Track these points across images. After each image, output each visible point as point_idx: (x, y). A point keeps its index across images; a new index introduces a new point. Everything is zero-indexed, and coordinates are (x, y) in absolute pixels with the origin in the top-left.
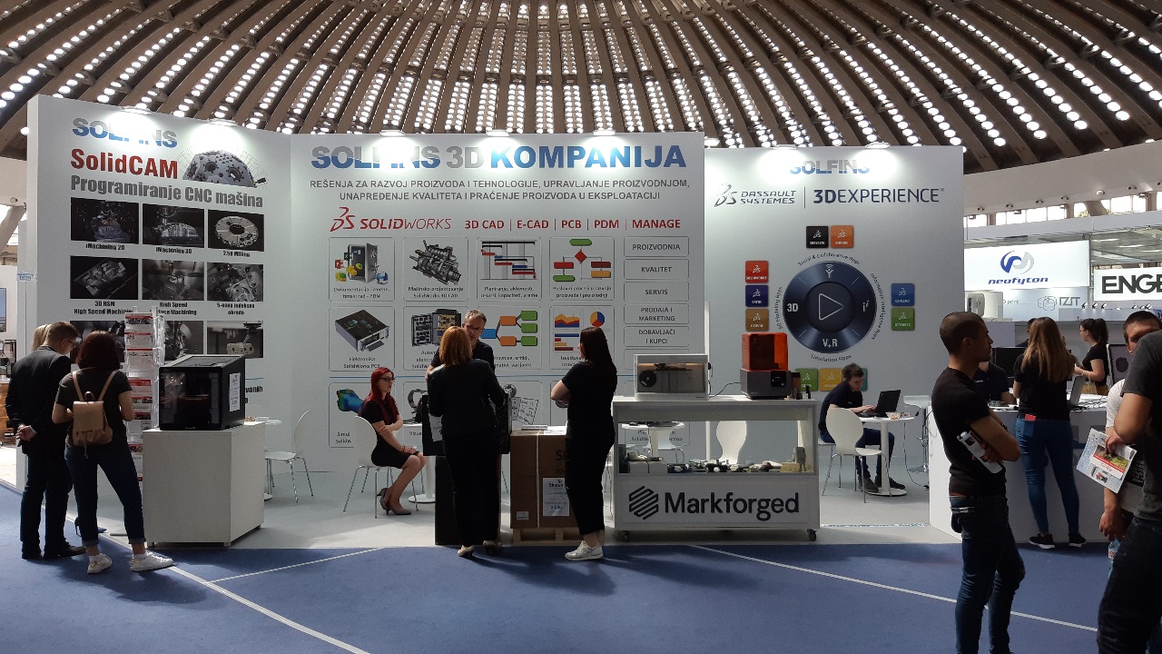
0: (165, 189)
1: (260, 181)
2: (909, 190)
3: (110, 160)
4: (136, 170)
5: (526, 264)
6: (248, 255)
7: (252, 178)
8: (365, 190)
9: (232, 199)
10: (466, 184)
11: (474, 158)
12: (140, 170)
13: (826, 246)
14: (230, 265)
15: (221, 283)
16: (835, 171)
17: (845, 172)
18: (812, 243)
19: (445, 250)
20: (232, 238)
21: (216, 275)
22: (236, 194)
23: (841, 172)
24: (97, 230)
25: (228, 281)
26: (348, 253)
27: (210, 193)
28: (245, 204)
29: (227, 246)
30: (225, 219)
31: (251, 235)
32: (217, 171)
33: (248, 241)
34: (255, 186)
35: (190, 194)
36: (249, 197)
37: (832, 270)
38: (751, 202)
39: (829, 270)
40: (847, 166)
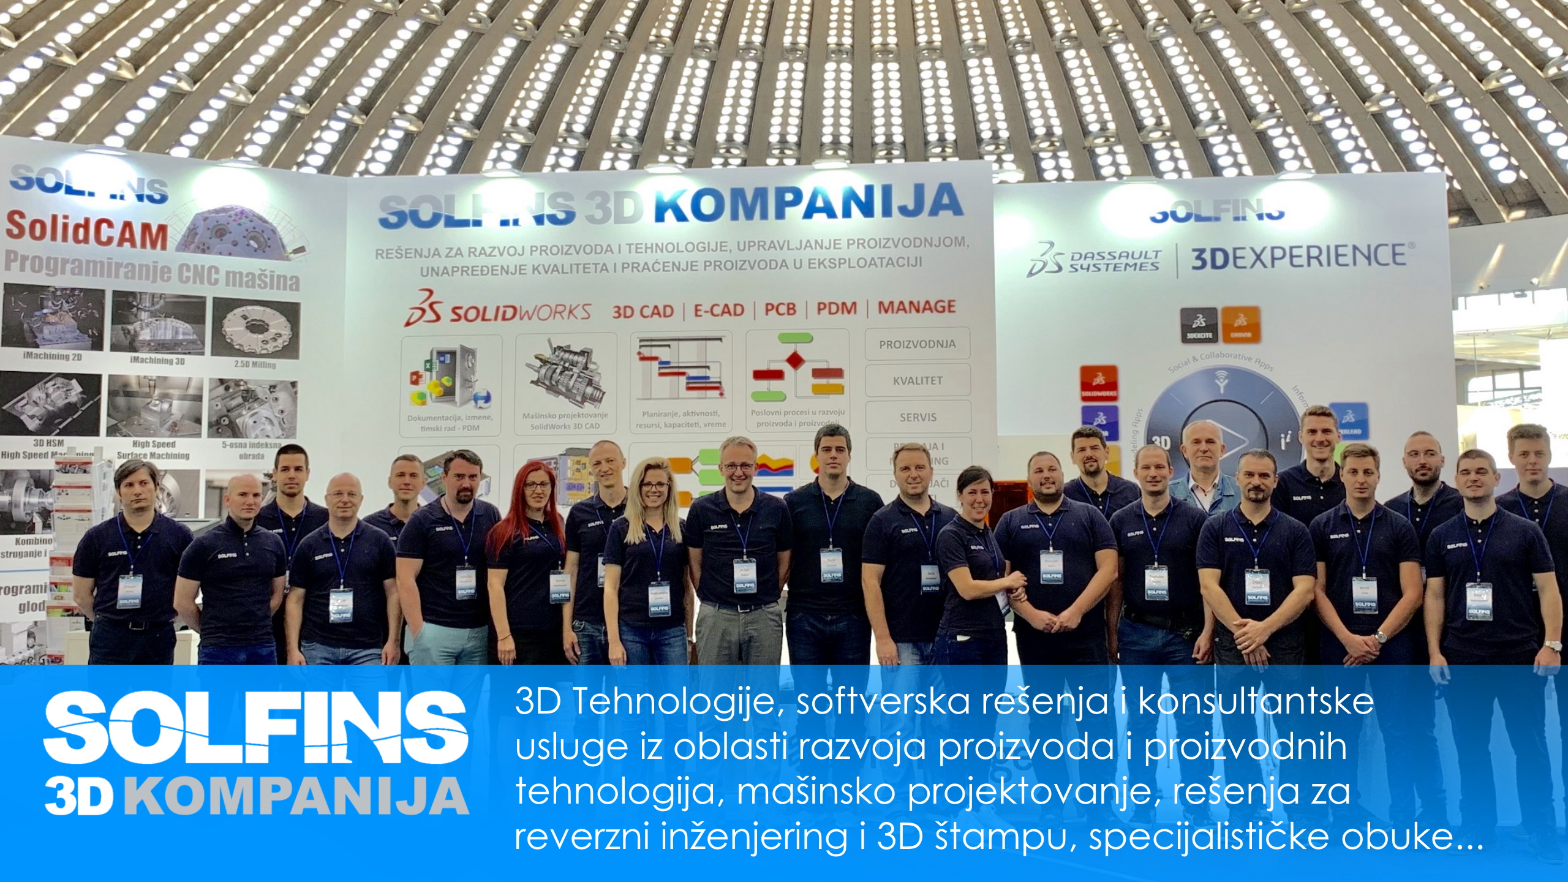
0: (147, 266)
1: (296, 251)
2: (1355, 248)
3: (65, 226)
4: (104, 239)
5: (708, 373)
6: (274, 366)
7: (283, 246)
8: (459, 262)
9: (252, 280)
10: (615, 249)
11: (629, 207)
12: (110, 240)
13: (1214, 340)
14: (246, 383)
15: (230, 410)
16: (1227, 217)
17: (1244, 218)
18: (1190, 336)
19: (582, 353)
20: (252, 341)
21: (223, 397)
22: (257, 272)
23: (1237, 219)
24: (42, 332)
25: (240, 406)
26: (430, 361)
27: (217, 272)
28: (272, 288)
29: (240, 353)
30: (239, 311)
31: (280, 335)
32: (228, 238)
33: (275, 344)
34: (288, 259)
35: (186, 274)
36: (279, 277)
37: (1227, 381)
38: (1088, 269)
39: (1222, 380)
40: (1247, 209)
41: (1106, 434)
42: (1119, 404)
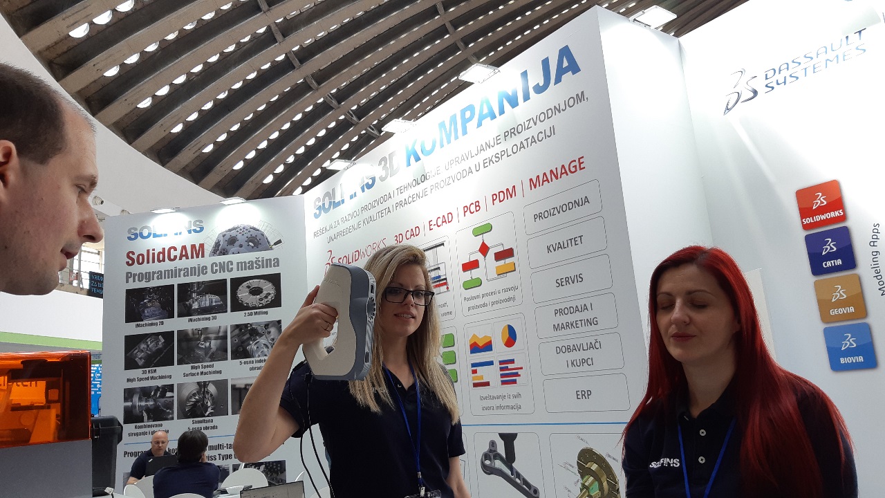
0: (195, 268)
1: (275, 244)
3: (154, 254)
4: (172, 257)
5: (441, 272)
6: (266, 313)
7: (269, 242)
8: (339, 229)
9: (250, 265)
10: (392, 195)
11: (395, 163)
12: (175, 257)
14: (251, 325)
15: (243, 342)
20: (252, 300)
21: (238, 336)
22: (254, 260)
24: (144, 312)
25: (249, 339)
27: (232, 264)
28: (263, 267)
29: (247, 308)
30: (245, 284)
31: (270, 294)
32: (237, 244)
33: (266, 300)
34: (271, 249)
35: (215, 268)
36: (267, 260)
38: (785, 83)
41: (839, 262)
42: (849, 223)
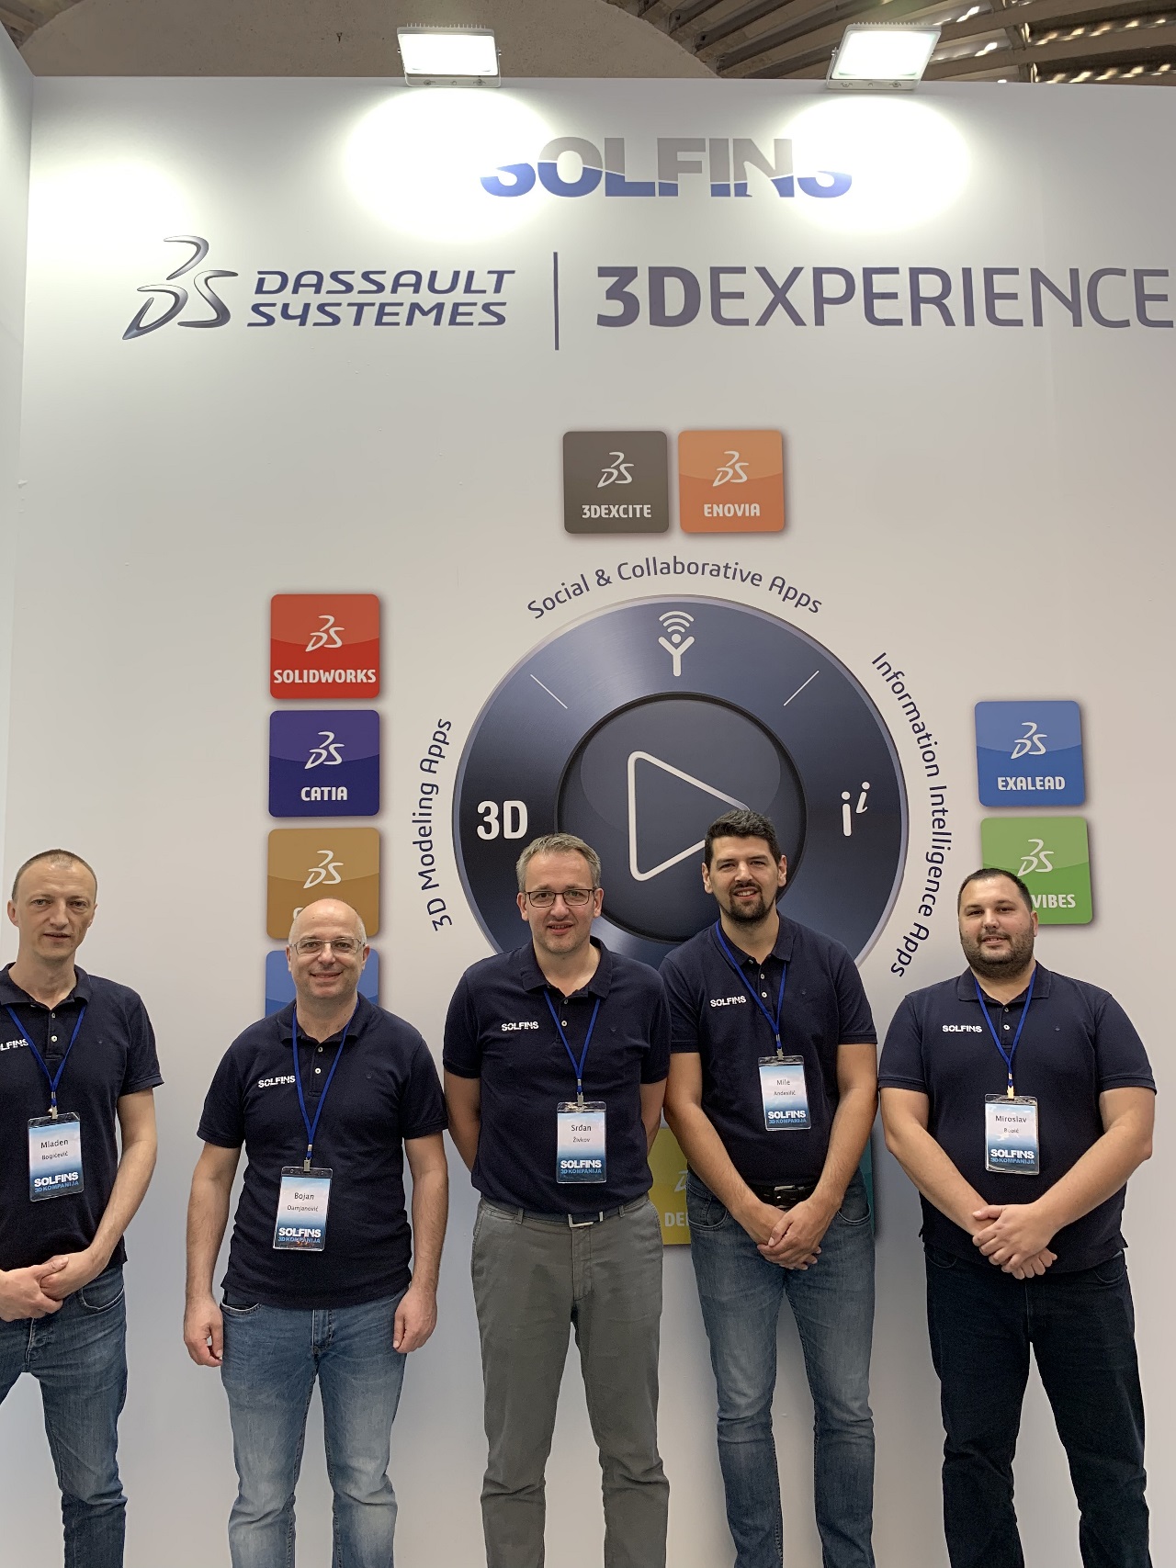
2: (1037, 277)
13: (657, 525)
16: (695, 186)
18: (592, 512)
37: (690, 640)
38: (303, 319)
39: (676, 638)
40: (748, 165)
41: (342, 793)
42: (385, 706)
